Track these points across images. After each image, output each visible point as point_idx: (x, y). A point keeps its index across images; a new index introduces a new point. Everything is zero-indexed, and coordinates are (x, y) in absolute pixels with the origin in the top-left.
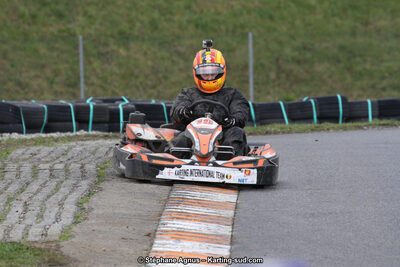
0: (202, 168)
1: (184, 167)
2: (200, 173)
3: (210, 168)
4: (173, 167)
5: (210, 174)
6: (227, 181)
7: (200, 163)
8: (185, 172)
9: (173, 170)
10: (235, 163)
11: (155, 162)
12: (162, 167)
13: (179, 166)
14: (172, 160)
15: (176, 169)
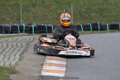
0: (73, 51)
1: (68, 50)
2: (73, 52)
3: (76, 51)
4: (64, 50)
5: (76, 53)
6: (82, 55)
7: (73, 49)
8: (68, 52)
9: (64, 52)
10: (83, 49)
11: (57, 49)
12: (60, 51)
13: (66, 50)
14: (63, 48)
15: (65, 51)
